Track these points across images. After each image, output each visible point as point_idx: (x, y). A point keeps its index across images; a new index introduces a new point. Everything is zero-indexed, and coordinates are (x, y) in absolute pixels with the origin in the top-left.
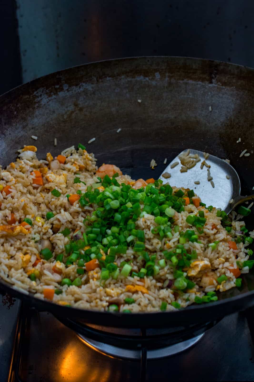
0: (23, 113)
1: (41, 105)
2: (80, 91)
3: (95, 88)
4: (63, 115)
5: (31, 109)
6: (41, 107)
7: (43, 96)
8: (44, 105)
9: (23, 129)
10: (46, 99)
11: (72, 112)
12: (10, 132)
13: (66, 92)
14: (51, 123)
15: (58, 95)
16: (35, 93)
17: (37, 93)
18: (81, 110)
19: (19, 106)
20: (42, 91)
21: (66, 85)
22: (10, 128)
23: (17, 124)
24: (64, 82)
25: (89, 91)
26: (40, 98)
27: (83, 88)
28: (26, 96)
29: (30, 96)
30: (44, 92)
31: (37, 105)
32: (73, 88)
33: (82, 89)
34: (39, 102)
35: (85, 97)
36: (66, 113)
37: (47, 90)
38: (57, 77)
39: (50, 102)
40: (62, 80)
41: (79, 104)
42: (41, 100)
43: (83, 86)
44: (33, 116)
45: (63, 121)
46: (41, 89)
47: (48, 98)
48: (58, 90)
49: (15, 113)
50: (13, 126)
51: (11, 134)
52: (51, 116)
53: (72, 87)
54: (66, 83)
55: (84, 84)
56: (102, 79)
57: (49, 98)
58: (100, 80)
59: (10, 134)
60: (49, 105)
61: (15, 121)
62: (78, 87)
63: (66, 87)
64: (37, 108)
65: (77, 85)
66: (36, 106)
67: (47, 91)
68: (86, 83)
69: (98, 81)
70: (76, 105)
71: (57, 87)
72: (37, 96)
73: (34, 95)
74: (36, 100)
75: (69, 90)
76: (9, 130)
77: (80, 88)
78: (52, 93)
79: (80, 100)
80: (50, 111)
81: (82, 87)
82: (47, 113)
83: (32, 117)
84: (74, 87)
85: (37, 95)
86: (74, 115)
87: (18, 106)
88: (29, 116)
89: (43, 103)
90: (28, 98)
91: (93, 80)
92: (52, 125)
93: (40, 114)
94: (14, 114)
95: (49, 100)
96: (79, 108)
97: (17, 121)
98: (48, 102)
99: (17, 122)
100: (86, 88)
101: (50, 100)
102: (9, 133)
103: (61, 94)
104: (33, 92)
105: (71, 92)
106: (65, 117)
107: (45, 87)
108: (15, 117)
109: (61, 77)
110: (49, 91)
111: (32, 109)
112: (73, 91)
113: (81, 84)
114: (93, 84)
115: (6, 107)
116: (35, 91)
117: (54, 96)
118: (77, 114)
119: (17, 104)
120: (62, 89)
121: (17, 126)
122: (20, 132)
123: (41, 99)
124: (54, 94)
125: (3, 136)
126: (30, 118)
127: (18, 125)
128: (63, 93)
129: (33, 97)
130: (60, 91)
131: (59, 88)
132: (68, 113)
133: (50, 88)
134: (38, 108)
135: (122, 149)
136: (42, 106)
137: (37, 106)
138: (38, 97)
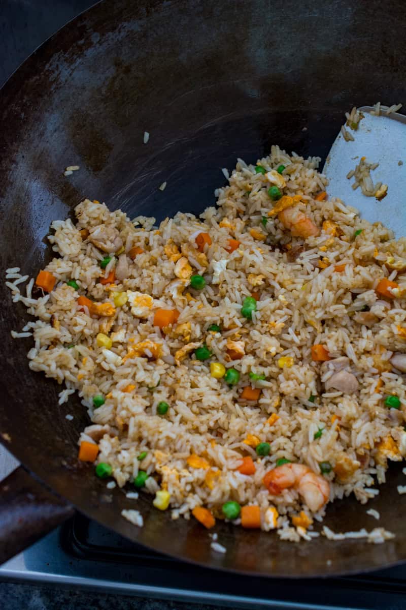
0: (36, 110)
1: (60, 83)
2: (120, 39)
3: (146, 25)
4: (99, 90)
5: (46, 97)
6: (60, 87)
7: (60, 68)
8: (66, 81)
9: (41, 138)
10: (66, 70)
11: (114, 79)
12: (22, 153)
13: (98, 45)
14: (84, 108)
15: (86, 56)
16: (48, 65)
17: (51, 65)
18: (128, 70)
19: (27, 101)
20: (58, 58)
21: (96, 34)
22: (21, 147)
23: (29, 134)
24: (91, 29)
25: (136, 33)
26: (57, 72)
27: (125, 31)
28: (35, 78)
29: (40, 75)
30: (62, 59)
31: (54, 86)
32: (109, 36)
33: (122, 34)
34: (56, 80)
35: (130, 45)
36: (104, 83)
37: (64, 54)
38: (79, 25)
39: (75, 73)
40: (88, 28)
41: (123, 61)
42: (60, 74)
43: (124, 28)
44: (52, 109)
45: (102, 100)
46: (56, 56)
47: (69, 67)
48: (84, 47)
49: (23, 115)
50: (24, 140)
51: (25, 155)
52: (80, 97)
53: (107, 35)
54: (95, 31)
55: (125, 24)
56: (154, 7)
57: (72, 67)
58: (153, 10)
59: (23, 157)
60: (73, 79)
61: (26, 130)
62: (117, 30)
63: (95, 38)
64: (55, 92)
65: (113, 29)
66: (52, 89)
67: (66, 55)
68: (129, 21)
69: (148, 12)
70: (118, 64)
71: (81, 42)
72: (50, 71)
73: (46, 71)
74: (50, 79)
75: (103, 40)
76: (19, 150)
77: (120, 32)
78: (75, 57)
79: (124, 53)
80: (76, 88)
81: (122, 30)
82: (74, 94)
83: (51, 111)
84: (110, 33)
85: (50, 69)
86: (117, 83)
87: (24, 101)
88: (46, 111)
89: (62, 79)
90: (37, 79)
91: (140, 12)
92: (85, 112)
93: (61, 101)
94: (21, 119)
95: (71, 69)
96: (124, 69)
97: (29, 128)
98: (71, 75)
99: (28, 130)
100: (130, 29)
101: (73, 70)
102: (21, 156)
103: (90, 53)
104: (44, 66)
105: (105, 44)
106: (104, 91)
107: (62, 51)
108: (24, 122)
109: (85, 23)
110: (68, 54)
111: (48, 96)
112: (110, 42)
113: (120, 25)
114: (140, 19)
115: (6, 113)
116: (46, 63)
117: (79, 61)
118: (122, 79)
119: (22, 98)
120: (90, 44)
121: (30, 137)
122: (38, 146)
123: (59, 72)
124: (79, 57)
125: (14, 165)
126: (47, 115)
127: (32, 135)
128: (93, 49)
129: (45, 74)
130: (87, 49)
131: (84, 44)
132: (107, 83)
133: (71, 49)
134: (57, 90)
135: (207, 125)
136: (62, 85)
137: (54, 89)
138: (53, 72)
